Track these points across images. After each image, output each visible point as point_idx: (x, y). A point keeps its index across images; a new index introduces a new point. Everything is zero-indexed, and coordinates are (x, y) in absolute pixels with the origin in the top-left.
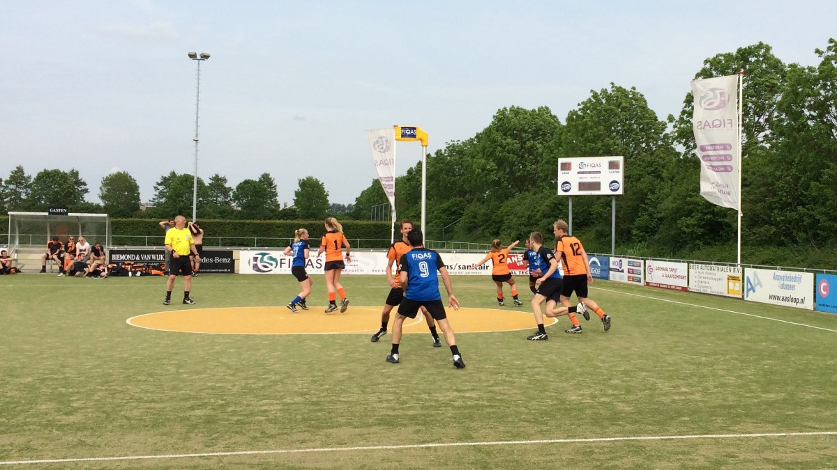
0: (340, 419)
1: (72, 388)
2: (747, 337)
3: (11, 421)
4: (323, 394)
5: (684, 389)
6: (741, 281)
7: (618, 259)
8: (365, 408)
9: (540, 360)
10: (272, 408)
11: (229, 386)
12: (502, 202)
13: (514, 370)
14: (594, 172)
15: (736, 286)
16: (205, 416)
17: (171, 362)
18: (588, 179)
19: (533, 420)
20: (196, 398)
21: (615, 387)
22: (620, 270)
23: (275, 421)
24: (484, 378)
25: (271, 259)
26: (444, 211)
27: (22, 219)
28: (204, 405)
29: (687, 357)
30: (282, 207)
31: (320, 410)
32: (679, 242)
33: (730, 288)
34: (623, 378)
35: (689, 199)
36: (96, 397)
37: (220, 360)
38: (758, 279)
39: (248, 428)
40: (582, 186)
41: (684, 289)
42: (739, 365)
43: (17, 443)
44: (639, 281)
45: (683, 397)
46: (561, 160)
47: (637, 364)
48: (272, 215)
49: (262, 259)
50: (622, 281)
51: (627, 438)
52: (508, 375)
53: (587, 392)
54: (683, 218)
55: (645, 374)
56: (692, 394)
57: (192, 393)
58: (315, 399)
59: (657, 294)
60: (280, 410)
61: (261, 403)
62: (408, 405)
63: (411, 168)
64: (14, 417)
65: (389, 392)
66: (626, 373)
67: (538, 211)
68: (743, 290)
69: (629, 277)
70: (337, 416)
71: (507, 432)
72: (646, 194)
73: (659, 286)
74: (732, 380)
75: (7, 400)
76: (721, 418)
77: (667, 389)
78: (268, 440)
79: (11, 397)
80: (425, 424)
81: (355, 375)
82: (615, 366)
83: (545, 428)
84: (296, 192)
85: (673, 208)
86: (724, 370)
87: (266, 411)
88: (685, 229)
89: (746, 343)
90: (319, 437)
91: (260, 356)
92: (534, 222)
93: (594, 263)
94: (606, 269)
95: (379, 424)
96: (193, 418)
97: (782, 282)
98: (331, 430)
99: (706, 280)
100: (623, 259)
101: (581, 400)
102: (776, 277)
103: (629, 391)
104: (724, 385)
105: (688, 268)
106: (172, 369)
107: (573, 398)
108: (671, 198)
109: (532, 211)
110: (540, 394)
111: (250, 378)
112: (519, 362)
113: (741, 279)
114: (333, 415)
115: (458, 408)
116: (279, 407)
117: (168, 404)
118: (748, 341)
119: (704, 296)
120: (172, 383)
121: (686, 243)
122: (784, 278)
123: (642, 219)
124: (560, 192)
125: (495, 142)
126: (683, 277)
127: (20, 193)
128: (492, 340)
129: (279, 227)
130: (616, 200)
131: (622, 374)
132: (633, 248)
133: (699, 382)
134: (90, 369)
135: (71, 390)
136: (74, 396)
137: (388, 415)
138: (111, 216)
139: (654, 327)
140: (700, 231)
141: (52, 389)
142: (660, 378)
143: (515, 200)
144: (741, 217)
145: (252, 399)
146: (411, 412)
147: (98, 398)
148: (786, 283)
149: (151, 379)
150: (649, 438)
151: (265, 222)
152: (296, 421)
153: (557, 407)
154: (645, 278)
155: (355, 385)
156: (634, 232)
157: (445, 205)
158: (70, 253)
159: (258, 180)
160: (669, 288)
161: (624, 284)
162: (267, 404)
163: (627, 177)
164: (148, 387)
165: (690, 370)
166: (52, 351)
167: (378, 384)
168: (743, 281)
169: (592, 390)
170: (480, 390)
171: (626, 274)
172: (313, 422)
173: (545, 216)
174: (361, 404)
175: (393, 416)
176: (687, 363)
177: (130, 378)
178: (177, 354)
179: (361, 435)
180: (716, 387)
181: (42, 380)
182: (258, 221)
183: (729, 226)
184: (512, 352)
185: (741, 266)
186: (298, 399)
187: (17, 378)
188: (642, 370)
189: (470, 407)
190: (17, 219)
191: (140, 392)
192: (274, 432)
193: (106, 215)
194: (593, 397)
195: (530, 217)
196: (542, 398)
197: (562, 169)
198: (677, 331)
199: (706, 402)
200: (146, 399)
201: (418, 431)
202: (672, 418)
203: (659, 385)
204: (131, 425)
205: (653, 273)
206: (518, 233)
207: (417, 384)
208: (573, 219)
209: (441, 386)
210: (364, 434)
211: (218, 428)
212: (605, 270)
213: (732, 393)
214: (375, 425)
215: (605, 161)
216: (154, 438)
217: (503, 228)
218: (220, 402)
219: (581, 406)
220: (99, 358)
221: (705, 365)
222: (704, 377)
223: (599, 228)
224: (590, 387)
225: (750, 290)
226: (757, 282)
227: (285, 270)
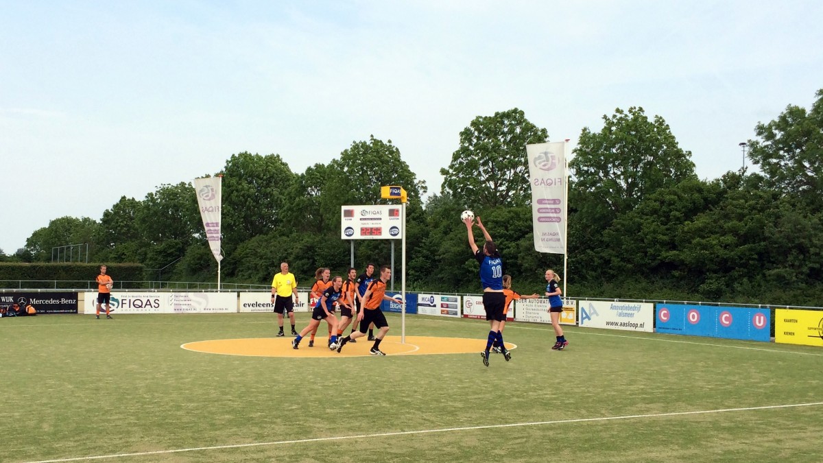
6: (575, 312)
7: (427, 295)
14: (375, 219)
15: (570, 316)
18: (370, 224)
22: (433, 305)
25: (113, 299)
38: (594, 309)
40: (365, 231)
44: (456, 314)
46: (344, 208)
50: (435, 315)
68: (577, 320)
69: (442, 311)
73: (479, 318)
94: (413, 304)
97: (620, 311)
100: (433, 295)
102: (612, 308)
113: (575, 309)
119: (533, 324)
122: (622, 308)
124: (345, 237)
148: (625, 311)
154: (462, 312)
168: (578, 311)
171: (439, 308)
197: (345, 216)
205: (472, 307)
225: (585, 318)
226: (592, 311)
227: (126, 310)
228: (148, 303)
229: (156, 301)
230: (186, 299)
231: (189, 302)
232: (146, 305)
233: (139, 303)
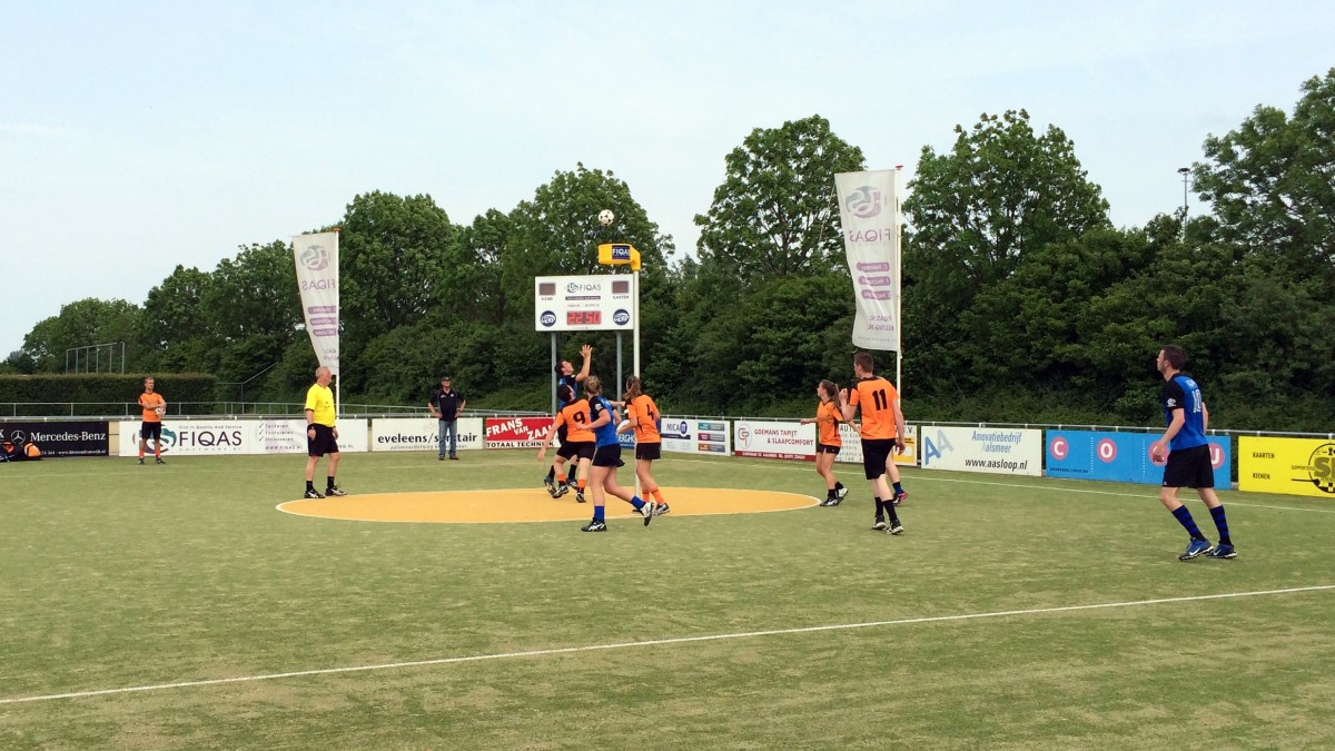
6: (916, 445)
7: (677, 421)
14: (590, 298)
18: (582, 307)
22: (685, 436)
25: (166, 432)
38: (945, 440)
40: (574, 318)
44: (723, 450)
46: (539, 280)
50: (689, 452)
68: (919, 457)
69: (700, 446)
73: (761, 456)
97: (988, 443)
100: (686, 420)
102: (975, 437)
113: (915, 440)
122: (991, 437)
124: (542, 328)
126: (808, 443)
148: (995, 443)
154: (733, 446)
160: (781, 458)
168: (919, 445)
171: (694, 441)
185: (915, 424)
197: (542, 293)
205: (748, 438)
215: (606, 281)
225: (931, 455)
226: (943, 443)
227: (187, 449)
228: (223, 438)
229: (237, 435)
230: (285, 430)
231: (290, 436)
232: (220, 440)
233: (210, 439)
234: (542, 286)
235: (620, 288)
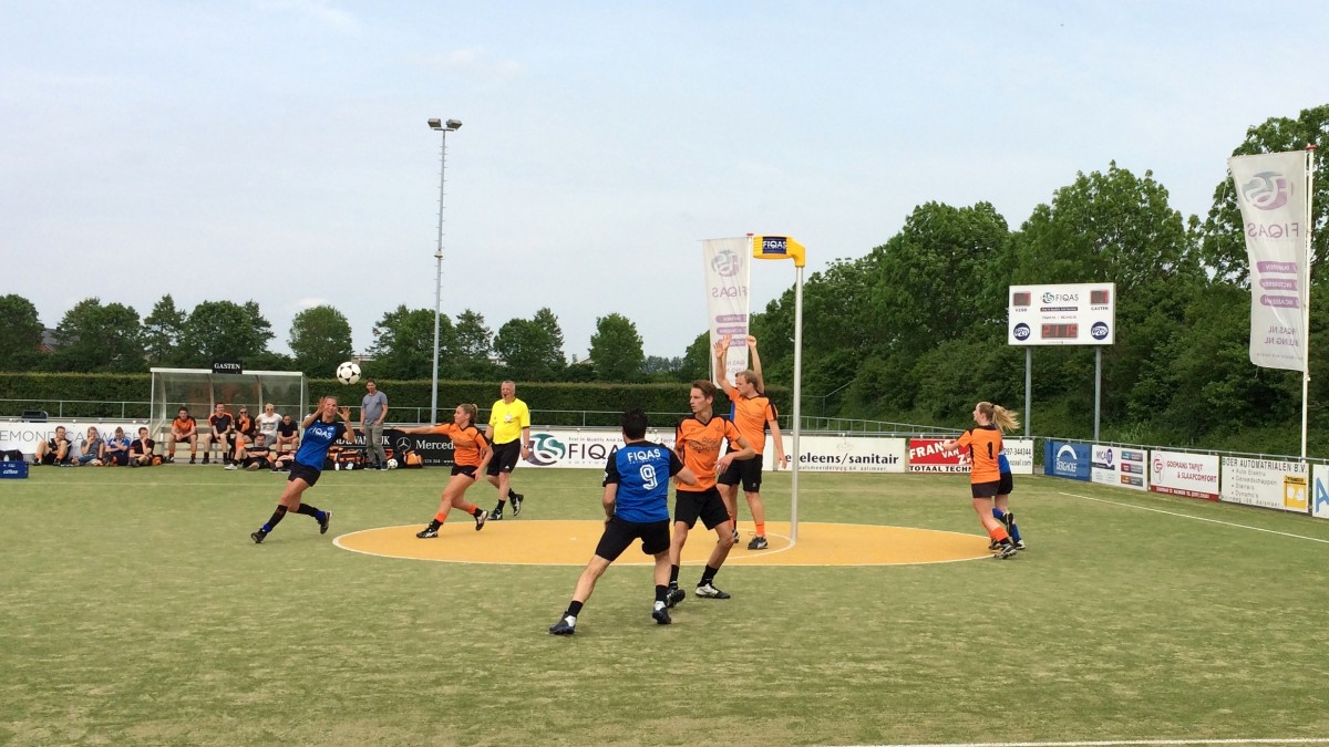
0: (669, 703)
1: (251, 647)
2: (1320, 578)
3: (159, 699)
4: (641, 663)
5: (1219, 663)
6: (1307, 486)
7: (1105, 448)
8: (710, 687)
9: (985, 611)
10: (562, 684)
11: (494, 647)
12: (917, 356)
13: (944, 628)
14: (1067, 309)
15: (1300, 494)
16: (457, 695)
17: (404, 608)
18: (1058, 319)
19: (977, 710)
20: (442, 666)
21: (1109, 657)
22: (1109, 465)
23: (567, 705)
24: (896, 640)
25: (555, 444)
26: (826, 369)
27: (172, 380)
28: (456, 678)
29: (1223, 609)
30: (569, 362)
31: (637, 689)
32: (1205, 422)
33: (1289, 496)
34: (1119, 642)
35: (1221, 351)
36: (288, 663)
37: (480, 605)
39: (526, 717)
40: (1048, 330)
41: (1214, 498)
42: (1308, 623)
43: (167, 734)
45: (1220, 676)
46: (1013, 290)
47: (1141, 619)
48: (555, 374)
49: (541, 444)
50: (1112, 484)
51: (1131, 742)
52: (936, 635)
53: (1063, 664)
54: (1211, 383)
55: (1155, 635)
56: (1235, 670)
57: (437, 659)
58: (629, 670)
59: (1170, 505)
60: (575, 688)
61: (545, 675)
62: (777, 682)
63: (774, 301)
64: (162, 693)
65: (745, 661)
66: (1124, 634)
67: (975, 371)
68: (1310, 502)
69: (1123, 477)
70: (664, 699)
71: (937, 729)
72: (1152, 344)
73: (1172, 493)
74: (1299, 648)
75: (152, 666)
76: (1283, 711)
77: (1192, 661)
78: (557, 735)
79: (157, 661)
80: (804, 712)
81: (690, 633)
82: (1106, 622)
83: (997, 723)
84: (592, 338)
85: (1195, 366)
86: (1284, 631)
87: (552, 688)
88: (1215, 401)
89: (1318, 588)
90: (637, 731)
91: (542, 599)
92: (970, 387)
93: (1067, 454)
94: (1086, 464)
95: (732, 713)
96: (439, 699)
98: (657, 722)
99: (1250, 484)
100: (1113, 449)
101: (1054, 677)
103: (1130, 664)
104: (1285, 656)
105: (1220, 463)
106: (406, 620)
107: (1041, 674)
108: (1191, 351)
109: (967, 370)
110: (988, 667)
111: (526, 636)
112: (952, 615)
113: (1307, 482)
114: (658, 696)
115: (857, 688)
116: (573, 683)
117: (399, 676)
118: (1322, 584)
119: (1245, 509)
120: (407, 642)
121: (1215, 423)
123: (1145, 384)
124: (1013, 341)
125: (908, 259)
126: (1211, 479)
127: (169, 339)
128: (907, 578)
129: (566, 393)
130: (1103, 353)
131: (1118, 636)
132: (1129, 431)
133: (1246, 651)
134: (279, 617)
135: (249, 651)
136: (254, 662)
137: (746, 699)
138: (307, 374)
139: (1167, 558)
140: (1239, 404)
141: (220, 649)
142: (1181, 643)
143: (939, 353)
144: (1309, 383)
145: (531, 669)
146: (783, 694)
147: (292, 665)
149: (374, 636)
150: (1167, 742)
151: (542, 385)
152: (600, 706)
153: (1016, 689)
154: (1149, 479)
155: (692, 648)
156: (1132, 405)
157: (827, 359)
158: (245, 433)
159: (533, 319)
160: (1188, 495)
161: (1116, 489)
162: (555, 678)
163: (1120, 316)
164: (370, 648)
165: (1229, 631)
166: (221, 588)
167: (728, 647)
168: (1311, 486)
169: (1071, 661)
170: (890, 659)
171: (1118, 472)
172: (627, 708)
173: (986, 378)
174: (702, 679)
175: (754, 699)
176: (1224, 618)
177: (340, 633)
178: (412, 595)
179: (703, 730)
180: (1272, 659)
181: (206, 635)
182: (533, 385)
183: (1286, 395)
184: (939, 598)
185: (1307, 461)
186: (601, 670)
187: (166, 630)
188: (1149, 629)
189: (876, 686)
190: (163, 379)
191: (357, 656)
192: (566, 723)
193: (300, 374)
194: (1074, 673)
195: (963, 380)
196: (992, 674)
197: (1016, 304)
198: (1205, 565)
199: (1257, 684)
200: (365, 666)
201: (793, 726)
202: (1205, 710)
203: (1181, 655)
204: (344, 708)
205: (1162, 471)
206: (944, 404)
207: (789, 648)
208: (1033, 382)
209: (828, 651)
210: (709, 729)
211: (478, 715)
212: (1084, 466)
213: (1301, 670)
214: (726, 715)
215: (1084, 290)
216: (379, 730)
217: (919, 396)
218: (482, 673)
219: (1053, 688)
220: (293, 599)
221: (1252, 623)
222: (1253, 642)
223: (1075, 398)
224: (1068, 656)
227: (576, 462)
233: (600, 453)
234: (1016, 295)
235: (1098, 298)
